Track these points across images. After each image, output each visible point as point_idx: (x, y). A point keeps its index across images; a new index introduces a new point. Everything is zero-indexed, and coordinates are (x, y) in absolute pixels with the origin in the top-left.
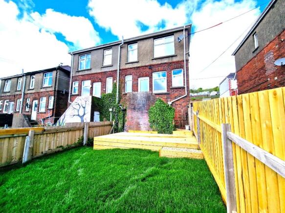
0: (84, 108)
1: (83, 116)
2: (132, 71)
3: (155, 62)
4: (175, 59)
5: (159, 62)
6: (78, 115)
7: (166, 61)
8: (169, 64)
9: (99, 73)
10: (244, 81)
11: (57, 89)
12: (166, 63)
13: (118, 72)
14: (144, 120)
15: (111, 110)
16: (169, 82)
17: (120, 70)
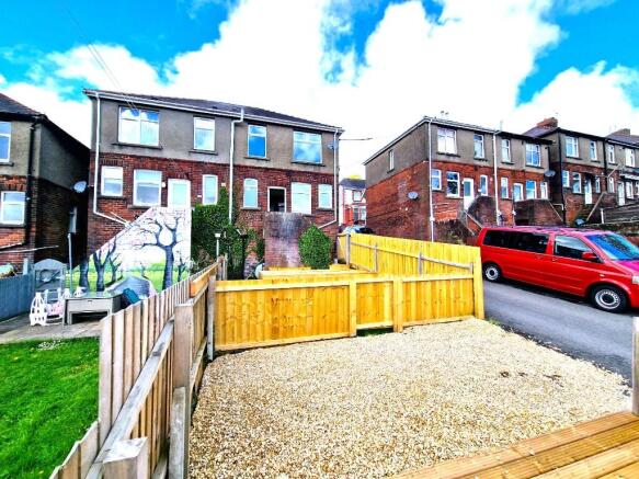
0: (173, 230)
1: (172, 246)
2: (257, 172)
3: (295, 168)
4: (323, 170)
5: (302, 169)
6: (158, 244)
7: (311, 169)
8: (316, 175)
9: (184, 162)
10: (375, 204)
11: (36, 174)
12: (311, 173)
13: (231, 168)
14: (292, 253)
15: (218, 235)
16: (315, 200)
17: (234, 166)
